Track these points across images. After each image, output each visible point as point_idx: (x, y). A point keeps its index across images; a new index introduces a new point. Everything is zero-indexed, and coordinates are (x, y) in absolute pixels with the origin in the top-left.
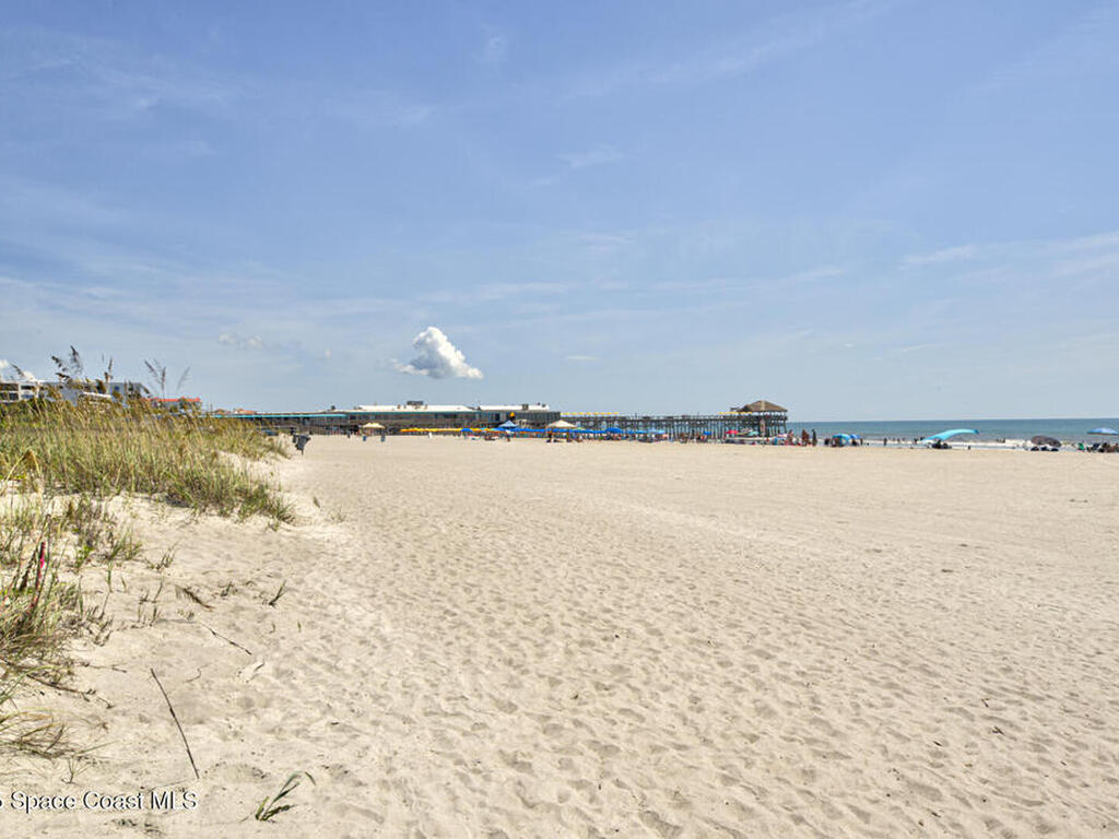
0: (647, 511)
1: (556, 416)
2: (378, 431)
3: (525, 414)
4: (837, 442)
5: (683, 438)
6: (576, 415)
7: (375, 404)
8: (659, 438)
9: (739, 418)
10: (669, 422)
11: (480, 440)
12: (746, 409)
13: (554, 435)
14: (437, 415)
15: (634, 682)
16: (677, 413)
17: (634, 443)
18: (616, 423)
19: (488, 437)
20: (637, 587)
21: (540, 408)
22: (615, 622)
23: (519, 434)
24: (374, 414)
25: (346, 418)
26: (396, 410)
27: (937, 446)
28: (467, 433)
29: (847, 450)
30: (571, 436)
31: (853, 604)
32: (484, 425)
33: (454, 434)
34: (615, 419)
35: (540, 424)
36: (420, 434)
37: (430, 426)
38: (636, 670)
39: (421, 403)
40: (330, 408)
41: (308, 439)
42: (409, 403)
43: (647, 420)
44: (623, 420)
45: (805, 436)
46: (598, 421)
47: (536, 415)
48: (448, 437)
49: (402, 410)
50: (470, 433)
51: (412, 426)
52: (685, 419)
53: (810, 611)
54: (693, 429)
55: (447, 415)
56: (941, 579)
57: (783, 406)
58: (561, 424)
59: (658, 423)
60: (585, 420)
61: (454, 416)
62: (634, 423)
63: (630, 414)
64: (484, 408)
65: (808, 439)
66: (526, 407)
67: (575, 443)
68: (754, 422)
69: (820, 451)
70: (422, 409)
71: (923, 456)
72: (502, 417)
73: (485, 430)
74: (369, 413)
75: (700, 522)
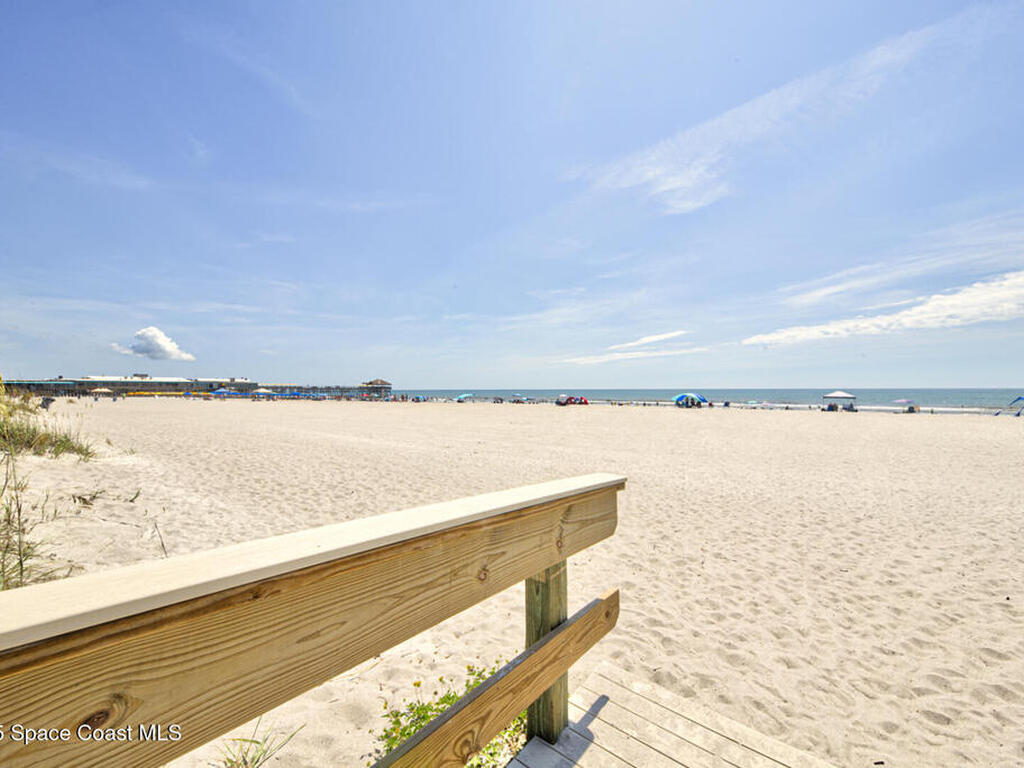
0: (336, 437)
1: (255, 386)
2: (107, 395)
3: (232, 383)
4: (417, 400)
5: (338, 398)
6: (269, 385)
7: (103, 375)
8: (325, 398)
9: (367, 388)
10: (328, 389)
11: (202, 400)
12: (371, 383)
13: (256, 397)
14: (160, 384)
15: (371, 508)
16: (333, 385)
17: (309, 401)
18: (295, 390)
19: (207, 398)
20: (350, 471)
21: (243, 380)
22: (348, 487)
23: (230, 396)
24: (100, 382)
25: (74, 385)
26: (123, 380)
27: (459, 401)
28: (187, 395)
29: (422, 403)
30: (269, 397)
31: (446, 469)
32: (200, 391)
33: (176, 396)
34: (295, 387)
35: (245, 390)
36: (146, 396)
37: (155, 391)
38: (368, 502)
39: (146, 376)
40: (57, 377)
41: (53, 400)
42: (135, 375)
43: (314, 389)
44: (300, 388)
45: (403, 398)
46: (283, 389)
47: (241, 384)
48: (170, 398)
49: (129, 379)
50: (190, 396)
51: (138, 391)
52: (338, 388)
53: (430, 473)
54: (342, 393)
55: (168, 384)
56: (474, 456)
57: (390, 382)
58: (262, 390)
59: (322, 390)
60: (274, 388)
61: (176, 384)
62: (307, 390)
63: (304, 385)
64: (200, 380)
65: (404, 399)
66: (233, 380)
67: (271, 401)
68: (377, 390)
69: (409, 404)
70: (147, 379)
71: (454, 406)
72: (215, 386)
73: (202, 393)
74: (97, 382)
75: (366, 440)
